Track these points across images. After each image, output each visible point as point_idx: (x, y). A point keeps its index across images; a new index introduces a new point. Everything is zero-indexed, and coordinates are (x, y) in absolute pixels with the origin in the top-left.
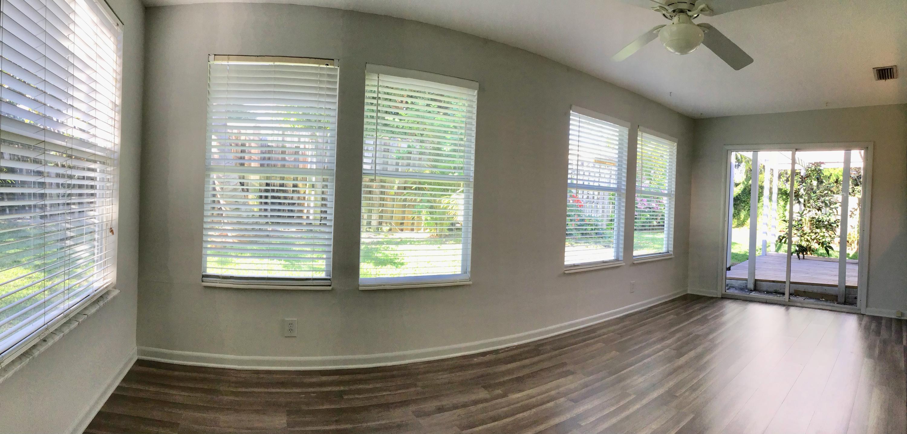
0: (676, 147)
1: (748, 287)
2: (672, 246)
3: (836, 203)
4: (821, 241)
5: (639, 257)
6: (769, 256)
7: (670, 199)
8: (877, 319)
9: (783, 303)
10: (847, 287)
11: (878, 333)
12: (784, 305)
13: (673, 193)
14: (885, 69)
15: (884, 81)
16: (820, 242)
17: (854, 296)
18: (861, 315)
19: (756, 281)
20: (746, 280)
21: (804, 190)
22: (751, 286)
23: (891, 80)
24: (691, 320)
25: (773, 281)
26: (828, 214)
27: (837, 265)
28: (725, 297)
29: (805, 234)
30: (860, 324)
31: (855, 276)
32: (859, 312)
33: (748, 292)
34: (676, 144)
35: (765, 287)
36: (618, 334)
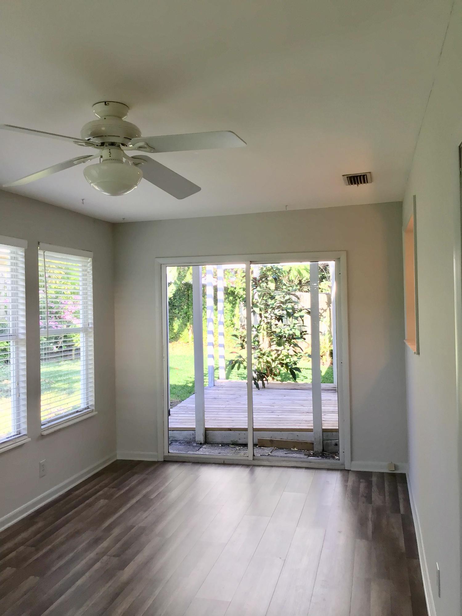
0: (91, 263)
1: (197, 439)
2: (93, 398)
3: (301, 311)
4: (285, 362)
5: (50, 424)
6: (218, 387)
7: (87, 335)
8: (364, 476)
9: (246, 463)
10: (324, 431)
11: (368, 498)
12: (247, 466)
13: (90, 326)
14: (357, 177)
15: (356, 185)
16: (283, 364)
17: (334, 442)
18: (345, 471)
19: (206, 430)
20: (193, 430)
21: (260, 296)
22: (200, 438)
23: (365, 184)
24: (129, 505)
25: (230, 430)
26: (292, 326)
27: (309, 395)
28: (168, 461)
29: (264, 354)
30: (345, 486)
31: (333, 412)
32: (342, 467)
33: (196, 446)
34: (90, 260)
35: (218, 437)
36: (32, 546)
